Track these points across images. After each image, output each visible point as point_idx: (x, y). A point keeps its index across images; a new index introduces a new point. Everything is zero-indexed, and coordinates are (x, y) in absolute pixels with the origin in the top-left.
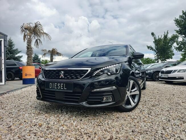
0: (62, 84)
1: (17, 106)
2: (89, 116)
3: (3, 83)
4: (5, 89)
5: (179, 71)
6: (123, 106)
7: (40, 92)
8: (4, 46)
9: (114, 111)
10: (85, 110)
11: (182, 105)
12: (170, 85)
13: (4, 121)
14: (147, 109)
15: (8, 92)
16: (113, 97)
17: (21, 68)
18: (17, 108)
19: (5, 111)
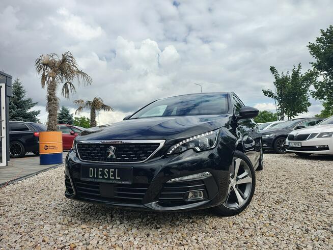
0: (111, 170)
1: (28, 209)
2: (162, 226)
3: (4, 163)
4: (7, 175)
5: (321, 135)
6: (224, 205)
7: (71, 183)
8: (6, 96)
9: (208, 216)
10: (155, 215)
11: (328, 200)
12: (306, 161)
13: (4, 242)
14: (266, 210)
15: (13, 181)
16: (205, 192)
17: (37, 134)
18: (28, 214)
19: (6, 220)
